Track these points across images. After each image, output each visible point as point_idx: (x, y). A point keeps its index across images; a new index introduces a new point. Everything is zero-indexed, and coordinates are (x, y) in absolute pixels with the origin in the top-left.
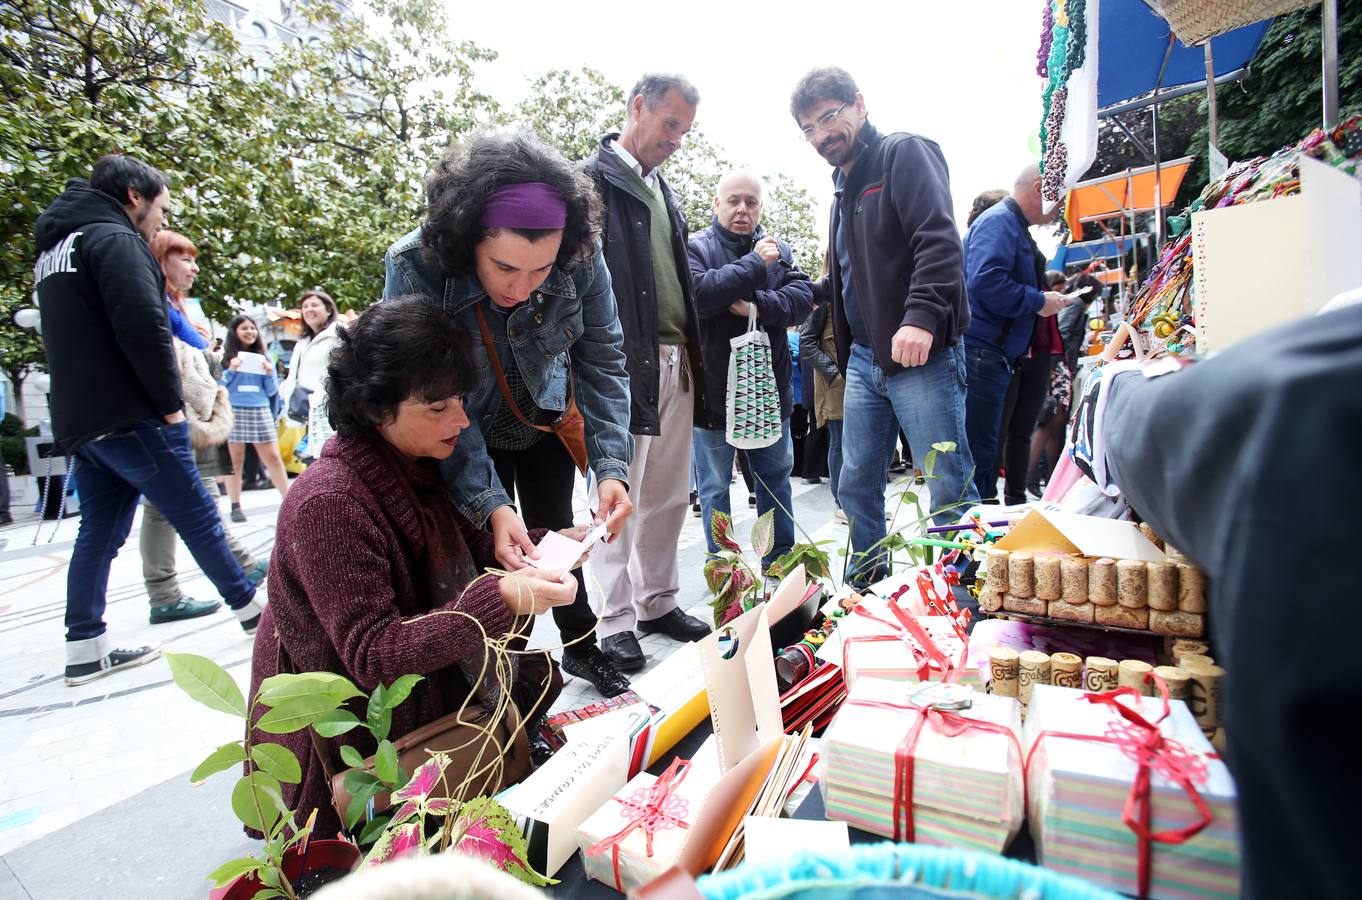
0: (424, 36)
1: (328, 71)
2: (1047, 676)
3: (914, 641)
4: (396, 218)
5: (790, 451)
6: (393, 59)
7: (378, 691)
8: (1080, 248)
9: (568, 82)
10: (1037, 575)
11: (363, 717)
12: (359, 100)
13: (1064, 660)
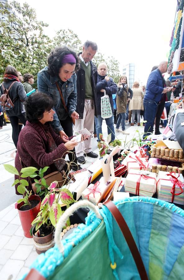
0: (31, 19)
1: (8, 28)
2: (161, 169)
3: (139, 163)
4: (27, 65)
5: (113, 120)
6: (24, 25)
7: (41, 169)
8: (174, 77)
9: (65, 33)
10: (161, 152)
11: (38, 174)
12: (15, 35)
13: (164, 166)
